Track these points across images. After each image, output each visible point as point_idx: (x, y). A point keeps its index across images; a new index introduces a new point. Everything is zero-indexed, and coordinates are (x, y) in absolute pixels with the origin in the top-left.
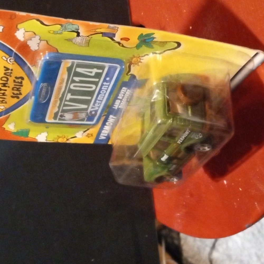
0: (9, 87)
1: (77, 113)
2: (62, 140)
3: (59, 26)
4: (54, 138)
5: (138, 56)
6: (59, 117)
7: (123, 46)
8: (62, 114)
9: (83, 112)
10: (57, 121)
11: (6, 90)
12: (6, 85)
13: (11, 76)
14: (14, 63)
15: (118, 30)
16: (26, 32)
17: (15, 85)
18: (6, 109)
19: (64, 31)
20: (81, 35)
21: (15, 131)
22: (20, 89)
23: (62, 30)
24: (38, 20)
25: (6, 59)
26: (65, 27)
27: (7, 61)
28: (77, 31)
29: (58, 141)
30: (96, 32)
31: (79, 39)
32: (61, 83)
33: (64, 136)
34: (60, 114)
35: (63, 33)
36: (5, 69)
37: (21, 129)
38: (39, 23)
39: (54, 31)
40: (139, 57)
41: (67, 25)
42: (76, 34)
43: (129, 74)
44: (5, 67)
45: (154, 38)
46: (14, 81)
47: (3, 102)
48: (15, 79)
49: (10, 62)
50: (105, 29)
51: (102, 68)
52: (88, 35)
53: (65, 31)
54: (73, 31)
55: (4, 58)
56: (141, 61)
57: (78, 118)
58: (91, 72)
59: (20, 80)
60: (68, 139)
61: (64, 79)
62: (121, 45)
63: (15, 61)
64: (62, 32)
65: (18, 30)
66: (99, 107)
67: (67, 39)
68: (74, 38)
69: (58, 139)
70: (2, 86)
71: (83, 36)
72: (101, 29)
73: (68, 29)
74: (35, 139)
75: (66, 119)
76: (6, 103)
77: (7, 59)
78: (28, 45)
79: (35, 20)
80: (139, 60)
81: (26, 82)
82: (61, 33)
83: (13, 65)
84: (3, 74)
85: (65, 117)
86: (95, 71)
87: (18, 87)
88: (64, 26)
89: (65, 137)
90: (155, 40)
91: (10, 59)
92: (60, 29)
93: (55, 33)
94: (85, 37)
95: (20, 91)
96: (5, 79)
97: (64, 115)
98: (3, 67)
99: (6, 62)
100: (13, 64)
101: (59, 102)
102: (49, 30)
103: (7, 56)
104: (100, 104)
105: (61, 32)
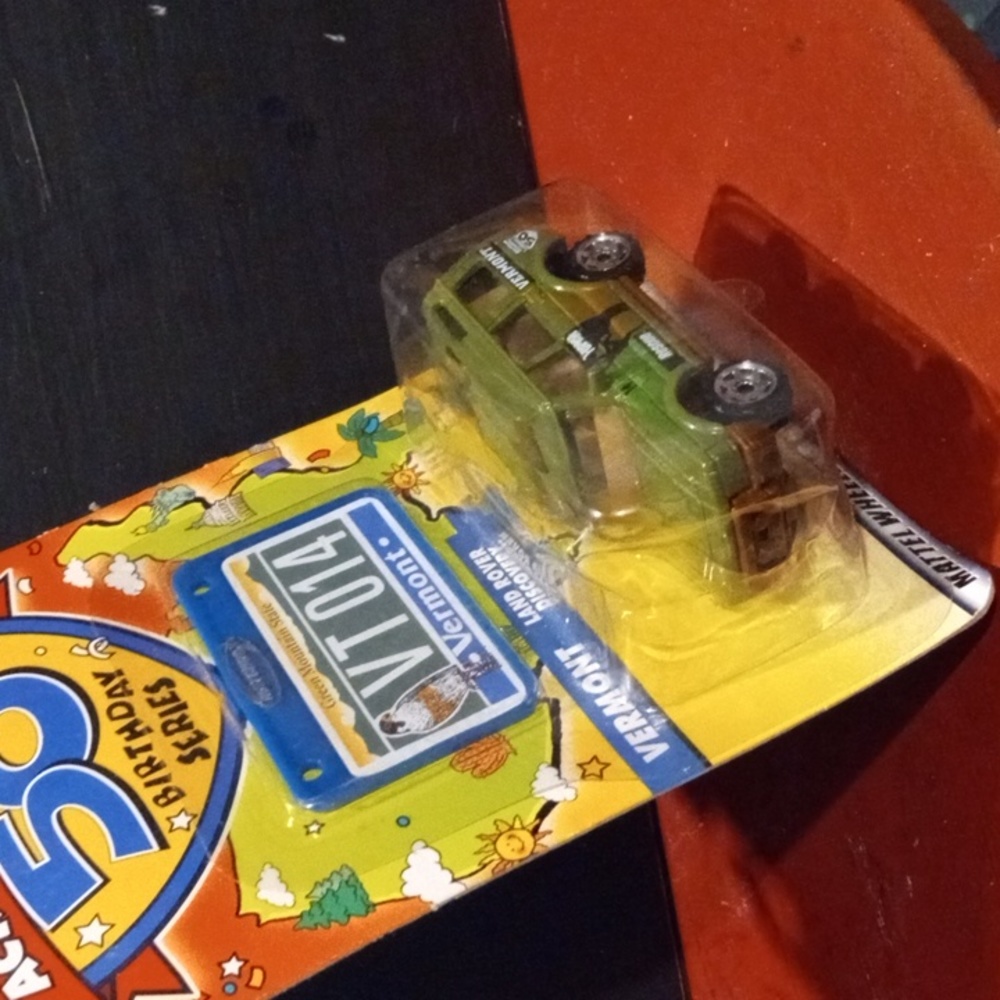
0: (149, 730)
1: (423, 687)
2: (516, 844)
3: (146, 509)
4: (478, 853)
5: (397, 469)
6: (383, 736)
7: (332, 470)
8: (380, 717)
9: (441, 675)
10: (396, 757)
11: (148, 748)
12: (139, 728)
13: (130, 693)
14: (112, 649)
15: (278, 448)
16: (85, 561)
17: (162, 715)
18: (196, 820)
19: (165, 513)
20: (210, 500)
21: (304, 906)
22: (187, 721)
23: (158, 513)
24: (91, 523)
25: (84, 652)
26: (160, 502)
27: (89, 654)
28: (192, 498)
29: (502, 859)
30: (237, 475)
31: (216, 514)
32: (273, 621)
33: (503, 827)
34: (375, 723)
35: (168, 517)
36: (101, 680)
37: (318, 884)
38: (96, 527)
39: (146, 526)
40: (401, 467)
41: (159, 497)
42: (198, 506)
43: (434, 515)
44: (97, 675)
45: (375, 416)
46: (152, 703)
47: (172, 795)
48: (149, 695)
49: (101, 652)
50: (246, 461)
51: (336, 526)
52: (227, 493)
53: (169, 513)
54: (186, 503)
55: (76, 650)
56: (417, 470)
57: (452, 706)
58: (321, 551)
59: (164, 692)
60: (531, 828)
61: (270, 605)
62: (325, 470)
63: (111, 643)
64: (164, 517)
65: (64, 567)
66: (465, 629)
67: (189, 525)
68: (203, 514)
69: (495, 850)
70: (128, 739)
71: (220, 501)
72: (238, 464)
73: (171, 504)
74: (406, 899)
75: (413, 731)
76: (181, 794)
77: (87, 648)
78: (113, 589)
79: (86, 528)
80: (410, 473)
81: (185, 688)
82: (165, 522)
83: (114, 657)
84: (105, 697)
85: (402, 724)
86: (325, 542)
87: (175, 716)
88: (155, 502)
89: (512, 828)
90: (382, 418)
91: (96, 647)
92: (154, 515)
93: (151, 528)
94: (225, 499)
95: (190, 726)
96: (121, 711)
97: (395, 719)
98: (92, 678)
99: (89, 658)
100: (112, 654)
101: (327, 683)
102: (132, 529)
103: (84, 643)
104: (456, 619)
105: (160, 519)
